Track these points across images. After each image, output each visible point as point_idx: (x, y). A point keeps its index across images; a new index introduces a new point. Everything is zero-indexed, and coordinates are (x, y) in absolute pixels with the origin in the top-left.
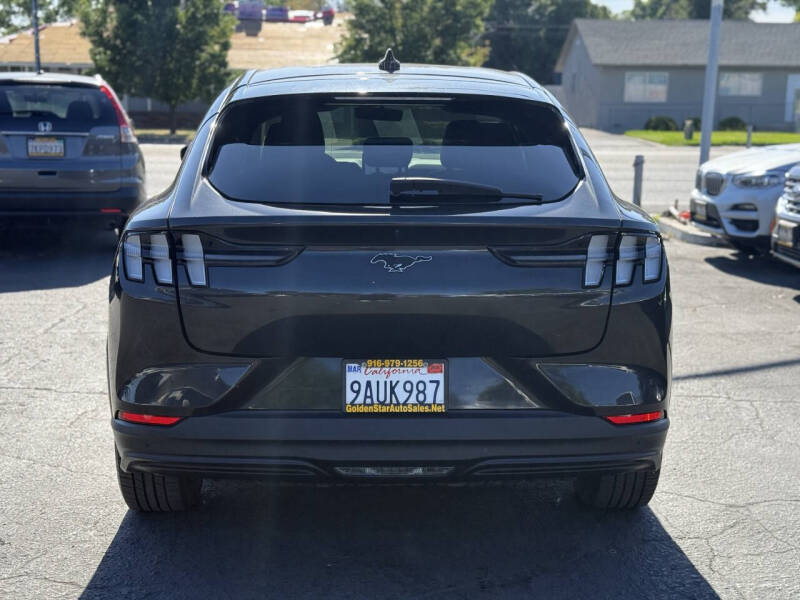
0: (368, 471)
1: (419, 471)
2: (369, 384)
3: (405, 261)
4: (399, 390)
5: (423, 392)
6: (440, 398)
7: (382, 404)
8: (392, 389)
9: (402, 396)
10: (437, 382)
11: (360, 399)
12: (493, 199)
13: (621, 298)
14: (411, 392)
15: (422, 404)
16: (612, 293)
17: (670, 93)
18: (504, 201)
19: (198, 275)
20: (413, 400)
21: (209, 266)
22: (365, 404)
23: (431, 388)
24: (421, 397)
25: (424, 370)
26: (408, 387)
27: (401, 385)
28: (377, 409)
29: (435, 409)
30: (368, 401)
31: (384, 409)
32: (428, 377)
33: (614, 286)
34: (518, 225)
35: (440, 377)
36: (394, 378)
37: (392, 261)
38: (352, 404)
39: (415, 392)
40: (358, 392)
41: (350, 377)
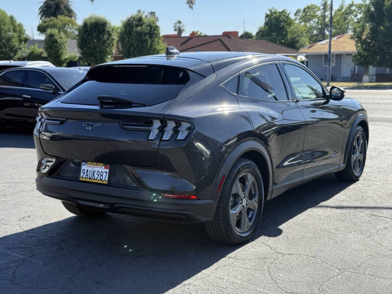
1: (101, 205)
2: (87, 170)
3: (92, 126)
5: (102, 176)
7: (90, 178)
8: (94, 173)
9: (96, 176)
10: (107, 172)
11: (84, 176)
12: (129, 104)
13: (163, 146)
14: (98, 175)
15: (101, 180)
16: (160, 143)
18: (133, 105)
20: (99, 178)
22: (85, 178)
23: (105, 174)
24: (101, 178)
25: (103, 167)
26: (98, 173)
27: (96, 172)
28: (88, 180)
29: (104, 182)
30: (87, 177)
31: (90, 181)
32: (104, 170)
33: (161, 140)
34: (132, 114)
35: (107, 170)
36: (94, 169)
37: (88, 125)
38: (82, 177)
39: (100, 175)
40: (84, 173)
41: (83, 167)
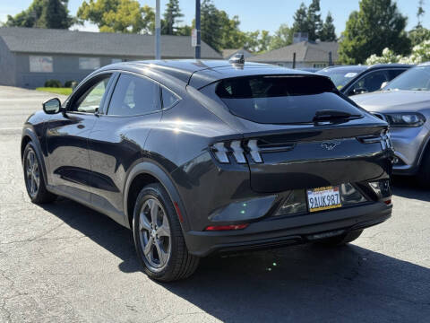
0: (317, 237)
2: (316, 198)
4: (326, 200)
5: (333, 200)
6: (339, 202)
7: (321, 207)
8: (324, 200)
9: (327, 202)
10: (337, 195)
11: (314, 206)
14: (329, 200)
15: (334, 204)
17: (54, 67)
19: (258, 159)
20: (331, 203)
21: (261, 154)
22: (316, 208)
23: (336, 197)
24: (333, 202)
25: (333, 190)
26: (328, 198)
27: (326, 198)
28: (319, 209)
29: (338, 206)
30: (316, 206)
31: (322, 209)
32: (334, 193)
35: (338, 192)
36: (323, 195)
37: (329, 145)
38: (312, 208)
39: (331, 200)
40: (313, 203)
41: (310, 196)
